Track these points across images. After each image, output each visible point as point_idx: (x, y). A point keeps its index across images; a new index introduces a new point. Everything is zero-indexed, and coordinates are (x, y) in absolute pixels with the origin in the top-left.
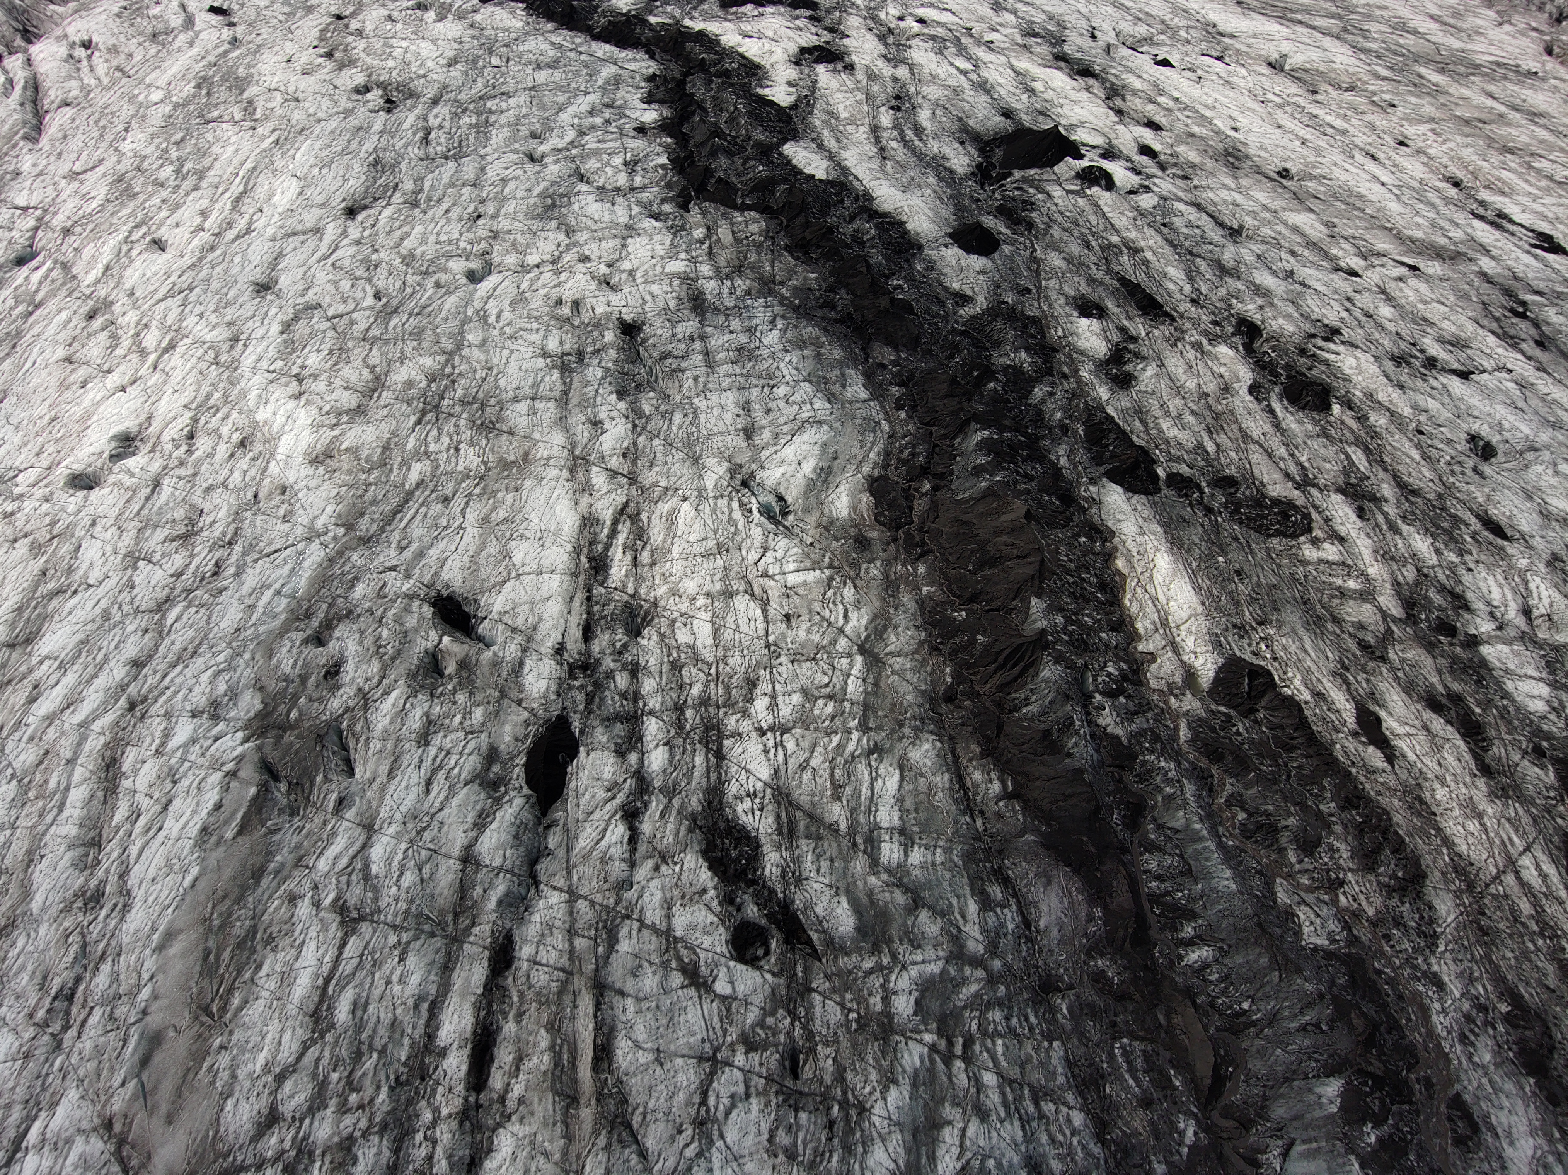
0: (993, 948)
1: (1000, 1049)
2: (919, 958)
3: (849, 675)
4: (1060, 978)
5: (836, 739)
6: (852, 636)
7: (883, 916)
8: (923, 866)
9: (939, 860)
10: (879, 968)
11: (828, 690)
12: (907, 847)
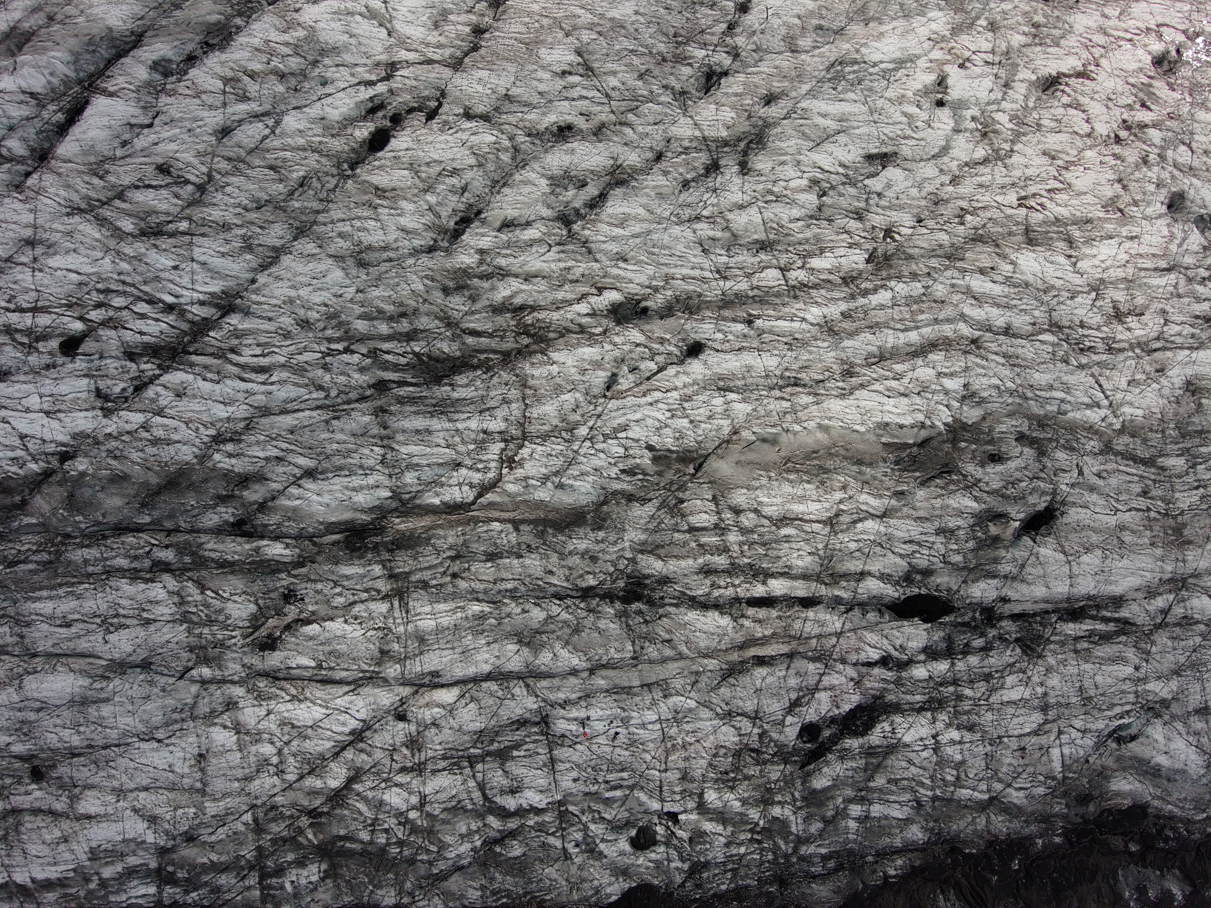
0: (802, 859)
1: (755, 856)
2: (799, 821)
3: (974, 790)
4: (786, 890)
5: (928, 782)
6: (1004, 793)
7: (821, 804)
8: (847, 828)
9: (850, 836)
10: (795, 800)
11: (964, 777)
12: (858, 819)
